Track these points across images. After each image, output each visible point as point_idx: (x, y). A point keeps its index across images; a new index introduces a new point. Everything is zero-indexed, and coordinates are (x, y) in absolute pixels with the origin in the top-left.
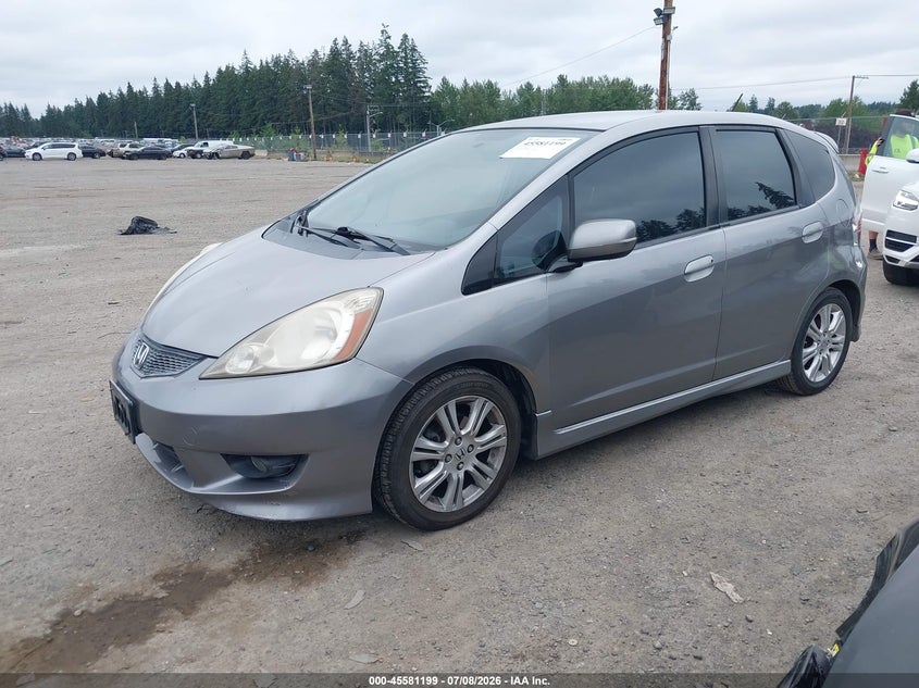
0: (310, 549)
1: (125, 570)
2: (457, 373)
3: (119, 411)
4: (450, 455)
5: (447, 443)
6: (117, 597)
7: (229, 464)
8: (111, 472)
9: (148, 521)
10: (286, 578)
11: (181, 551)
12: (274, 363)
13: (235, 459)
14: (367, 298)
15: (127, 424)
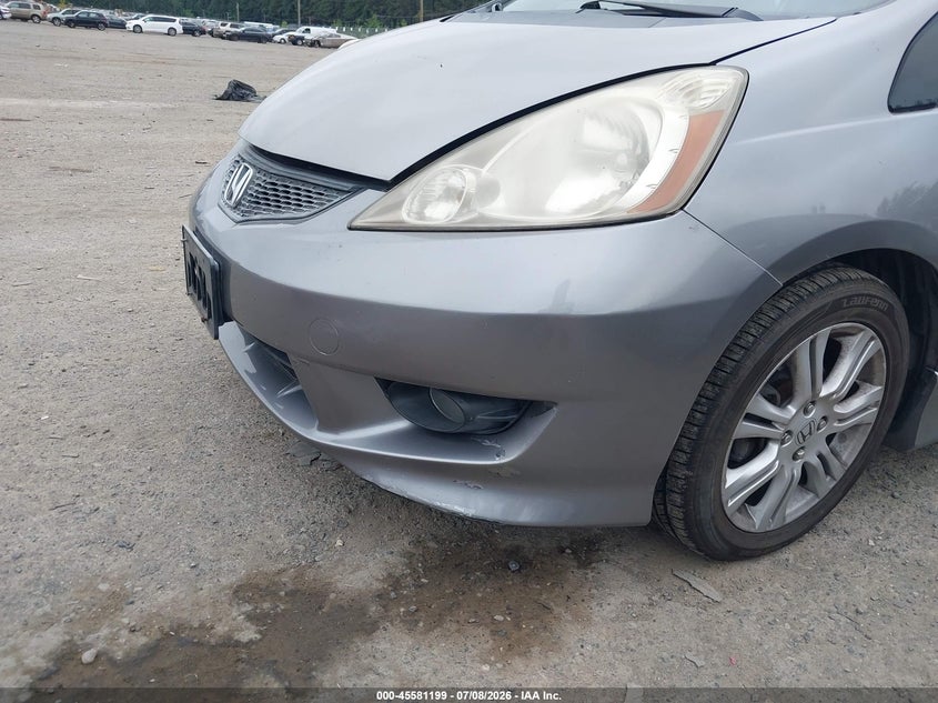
0: (513, 566)
1: (184, 567)
2: (843, 275)
3: (194, 281)
4: (789, 432)
5: (792, 409)
6: (166, 626)
7: (390, 399)
8: (178, 378)
9: (229, 471)
10: (480, 630)
11: (284, 541)
12: (499, 209)
13: (401, 391)
14: (717, 85)
15: (206, 303)
